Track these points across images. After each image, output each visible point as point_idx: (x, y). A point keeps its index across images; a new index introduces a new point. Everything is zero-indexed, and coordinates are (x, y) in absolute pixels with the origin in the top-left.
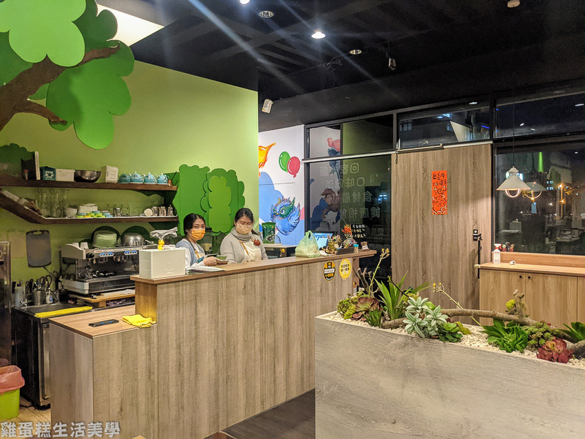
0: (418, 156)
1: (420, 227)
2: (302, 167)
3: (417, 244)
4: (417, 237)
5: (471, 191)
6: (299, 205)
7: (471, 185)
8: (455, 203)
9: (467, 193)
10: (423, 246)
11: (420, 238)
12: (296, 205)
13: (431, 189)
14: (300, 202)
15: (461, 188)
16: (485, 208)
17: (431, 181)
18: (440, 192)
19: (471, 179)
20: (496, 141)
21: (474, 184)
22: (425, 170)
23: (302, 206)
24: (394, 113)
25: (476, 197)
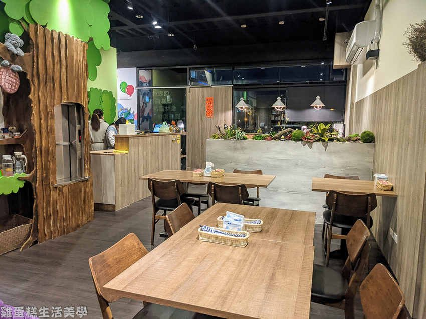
0: (200, 89)
1: (200, 124)
2: (135, 91)
3: (199, 132)
4: (199, 129)
5: (223, 107)
6: (134, 112)
7: (223, 105)
8: (216, 112)
9: (222, 108)
10: (202, 132)
11: (201, 128)
12: (132, 112)
13: (206, 106)
14: (134, 110)
15: (219, 105)
16: (229, 114)
17: (206, 102)
18: (210, 108)
19: (223, 101)
20: (234, 85)
21: (225, 104)
22: (203, 97)
23: (136, 112)
24: (188, 67)
25: (226, 110)
